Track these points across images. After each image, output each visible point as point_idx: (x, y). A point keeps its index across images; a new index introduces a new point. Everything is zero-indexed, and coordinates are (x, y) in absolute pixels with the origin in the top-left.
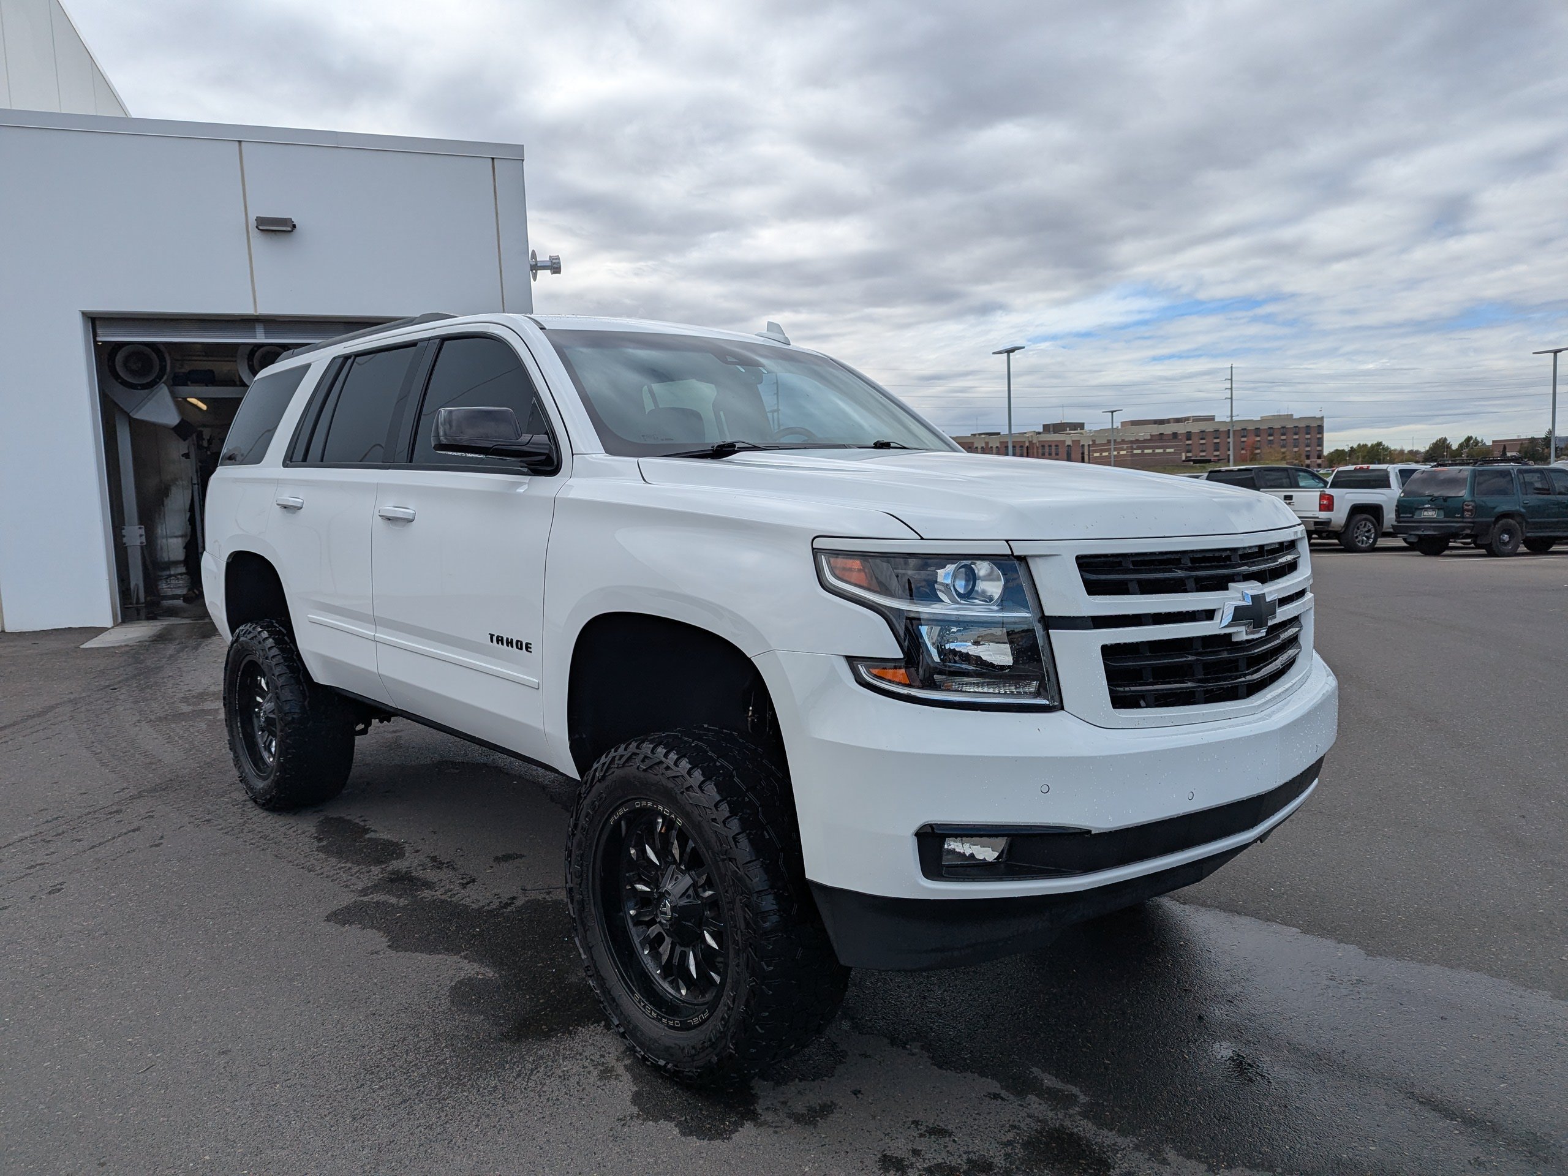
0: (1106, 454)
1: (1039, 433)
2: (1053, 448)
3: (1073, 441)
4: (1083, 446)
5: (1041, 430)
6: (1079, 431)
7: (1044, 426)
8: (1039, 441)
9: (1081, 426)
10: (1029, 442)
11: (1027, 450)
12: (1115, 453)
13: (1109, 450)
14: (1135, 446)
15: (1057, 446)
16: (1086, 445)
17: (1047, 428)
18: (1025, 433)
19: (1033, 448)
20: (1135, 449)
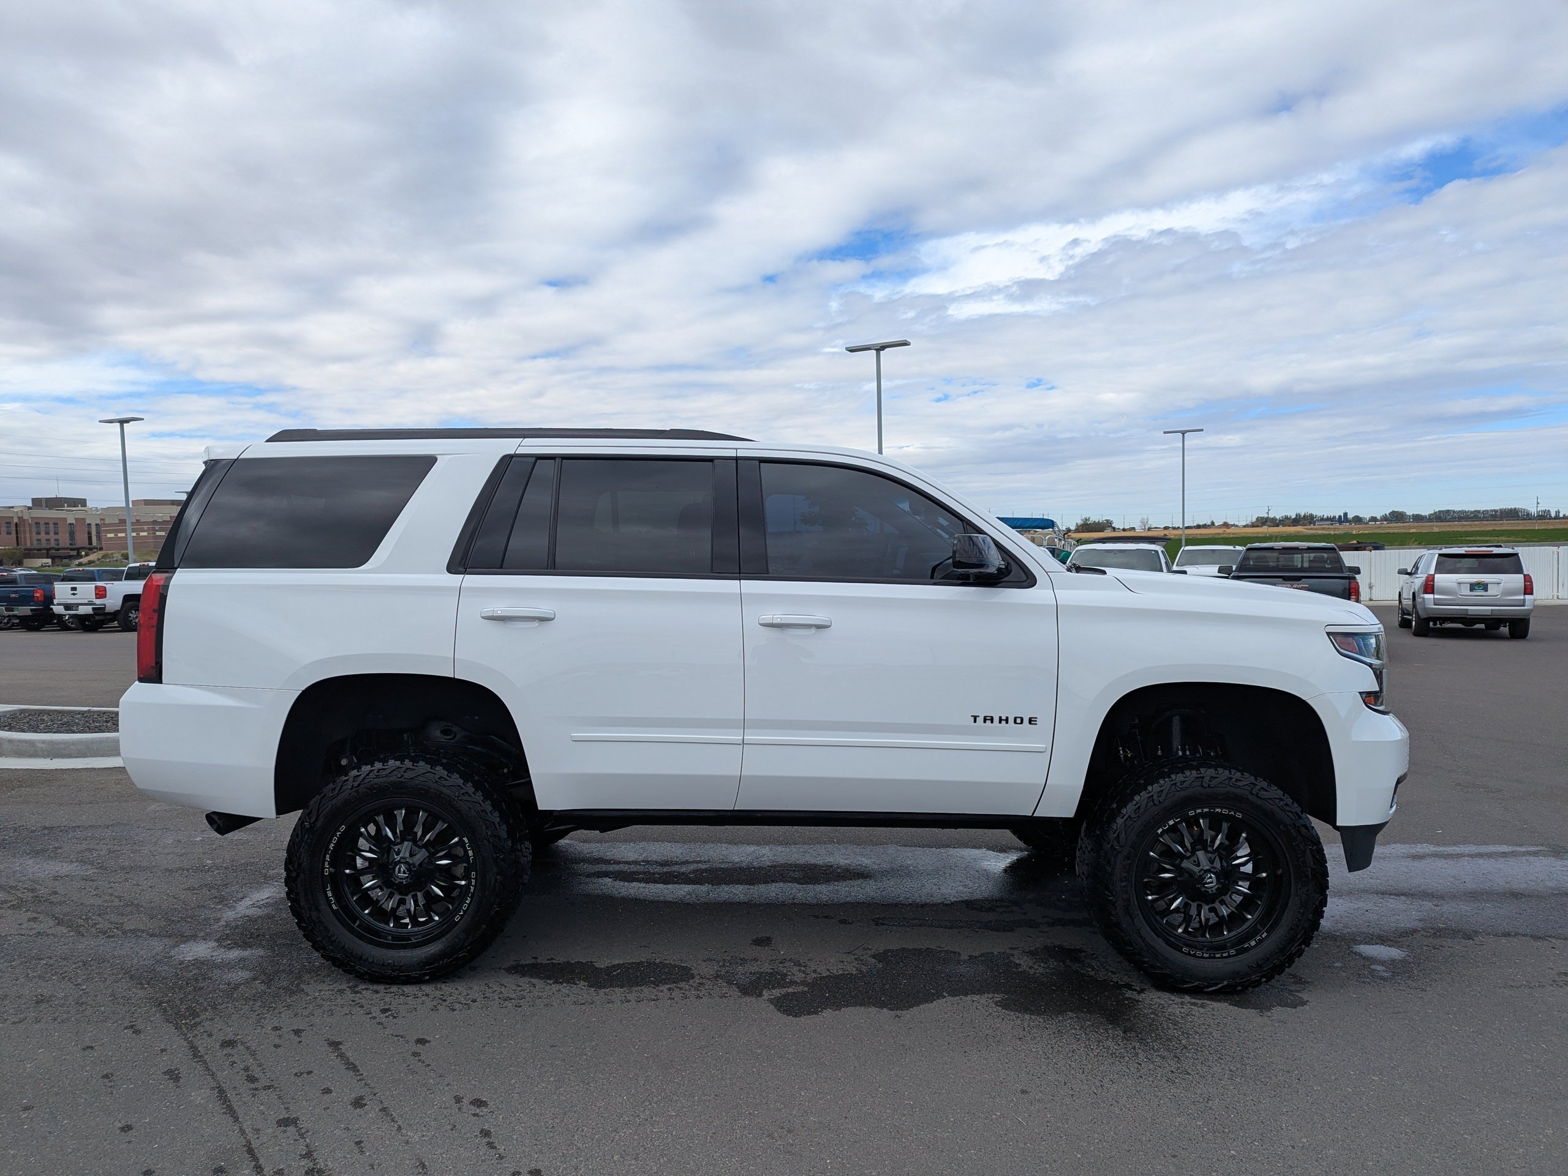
0: (123, 535)
1: (29, 508)
2: (52, 526)
3: (76, 519)
4: (89, 525)
5: (30, 505)
6: (80, 508)
7: (34, 500)
8: (31, 518)
9: (83, 502)
10: (19, 518)
11: (16, 527)
12: (134, 534)
13: (124, 531)
14: (157, 527)
15: (55, 524)
16: (93, 524)
17: (37, 502)
18: (13, 507)
19: (24, 527)
20: (158, 531)
